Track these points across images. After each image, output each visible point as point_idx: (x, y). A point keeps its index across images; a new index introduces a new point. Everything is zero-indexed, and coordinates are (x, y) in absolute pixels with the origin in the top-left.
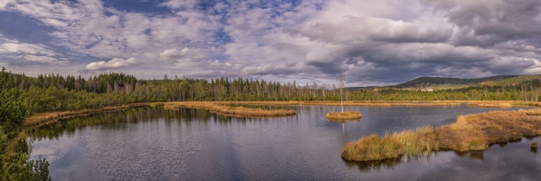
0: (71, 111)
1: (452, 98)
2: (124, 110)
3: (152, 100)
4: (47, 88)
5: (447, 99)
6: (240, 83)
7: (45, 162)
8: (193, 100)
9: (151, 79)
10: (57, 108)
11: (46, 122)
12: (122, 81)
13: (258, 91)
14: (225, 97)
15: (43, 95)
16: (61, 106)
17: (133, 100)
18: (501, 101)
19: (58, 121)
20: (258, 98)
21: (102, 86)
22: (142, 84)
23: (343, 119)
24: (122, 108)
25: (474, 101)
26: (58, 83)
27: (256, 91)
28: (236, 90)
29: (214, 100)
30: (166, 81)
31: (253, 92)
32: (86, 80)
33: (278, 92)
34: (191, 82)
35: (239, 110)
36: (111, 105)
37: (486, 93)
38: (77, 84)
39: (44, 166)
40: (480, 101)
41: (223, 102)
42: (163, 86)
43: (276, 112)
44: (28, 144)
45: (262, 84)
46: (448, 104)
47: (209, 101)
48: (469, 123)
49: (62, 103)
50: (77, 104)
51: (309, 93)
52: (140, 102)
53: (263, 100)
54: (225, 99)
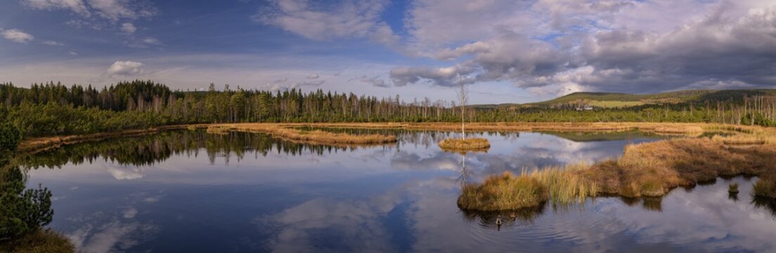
0: (79, 135)
1: (620, 119)
2: (151, 134)
3: (190, 121)
4: (45, 103)
5: (612, 120)
6: (319, 97)
7: (47, 192)
8: (250, 122)
9: (190, 90)
10: (59, 131)
11: (44, 147)
12: (150, 93)
13: (344, 108)
14: (295, 116)
15: (40, 114)
16: (65, 129)
17: (164, 121)
18: (689, 124)
19: (61, 146)
20: (344, 119)
21: (122, 100)
22: (177, 98)
23: (463, 149)
24: (149, 132)
25: (650, 123)
26: (59, 96)
27: (342, 108)
28: (313, 107)
29: (279, 121)
30: (213, 93)
31: (336, 110)
32: (99, 92)
33: (373, 110)
34: (248, 94)
35: (315, 135)
36: (135, 127)
37: (667, 112)
38: (86, 98)
39: (45, 196)
40: (659, 124)
41: (292, 124)
42: (207, 101)
43: (368, 137)
44: (22, 172)
45: (350, 99)
46: (614, 127)
47: (273, 122)
48: (643, 156)
49: (66, 125)
50: (87, 127)
51: (417, 111)
52: (174, 124)
53: (350, 121)
54: (294, 120)
